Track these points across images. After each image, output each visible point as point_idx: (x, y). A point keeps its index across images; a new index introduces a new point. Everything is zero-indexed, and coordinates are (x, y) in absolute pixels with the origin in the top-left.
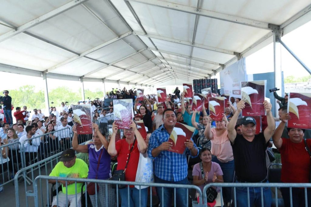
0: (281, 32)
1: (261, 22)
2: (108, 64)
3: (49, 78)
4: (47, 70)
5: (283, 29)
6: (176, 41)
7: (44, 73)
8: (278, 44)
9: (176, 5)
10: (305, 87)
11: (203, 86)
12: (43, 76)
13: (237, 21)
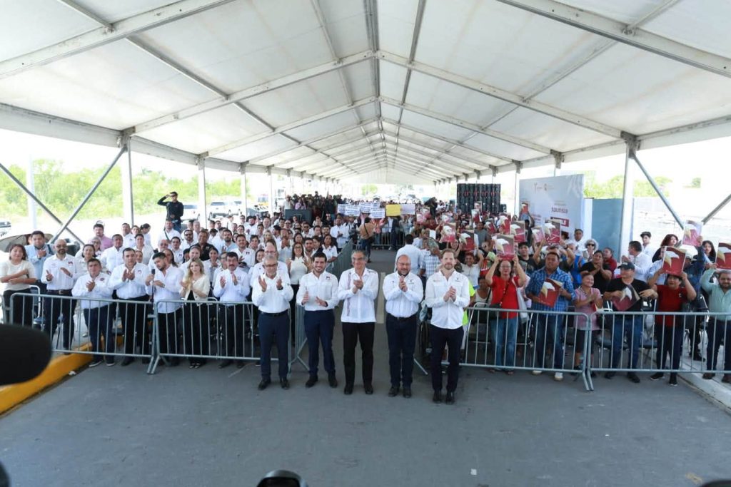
0: (637, 144)
1: (612, 127)
2: (300, 143)
3: (210, 167)
4: (207, 152)
5: (640, 141)
6: (455, 122)
7: (200, 158)
8: (632, 161)
9: (494, 89)
10: (659, 220)
11: (474, 197)
12: (199, 161)
13: (580, 123)
